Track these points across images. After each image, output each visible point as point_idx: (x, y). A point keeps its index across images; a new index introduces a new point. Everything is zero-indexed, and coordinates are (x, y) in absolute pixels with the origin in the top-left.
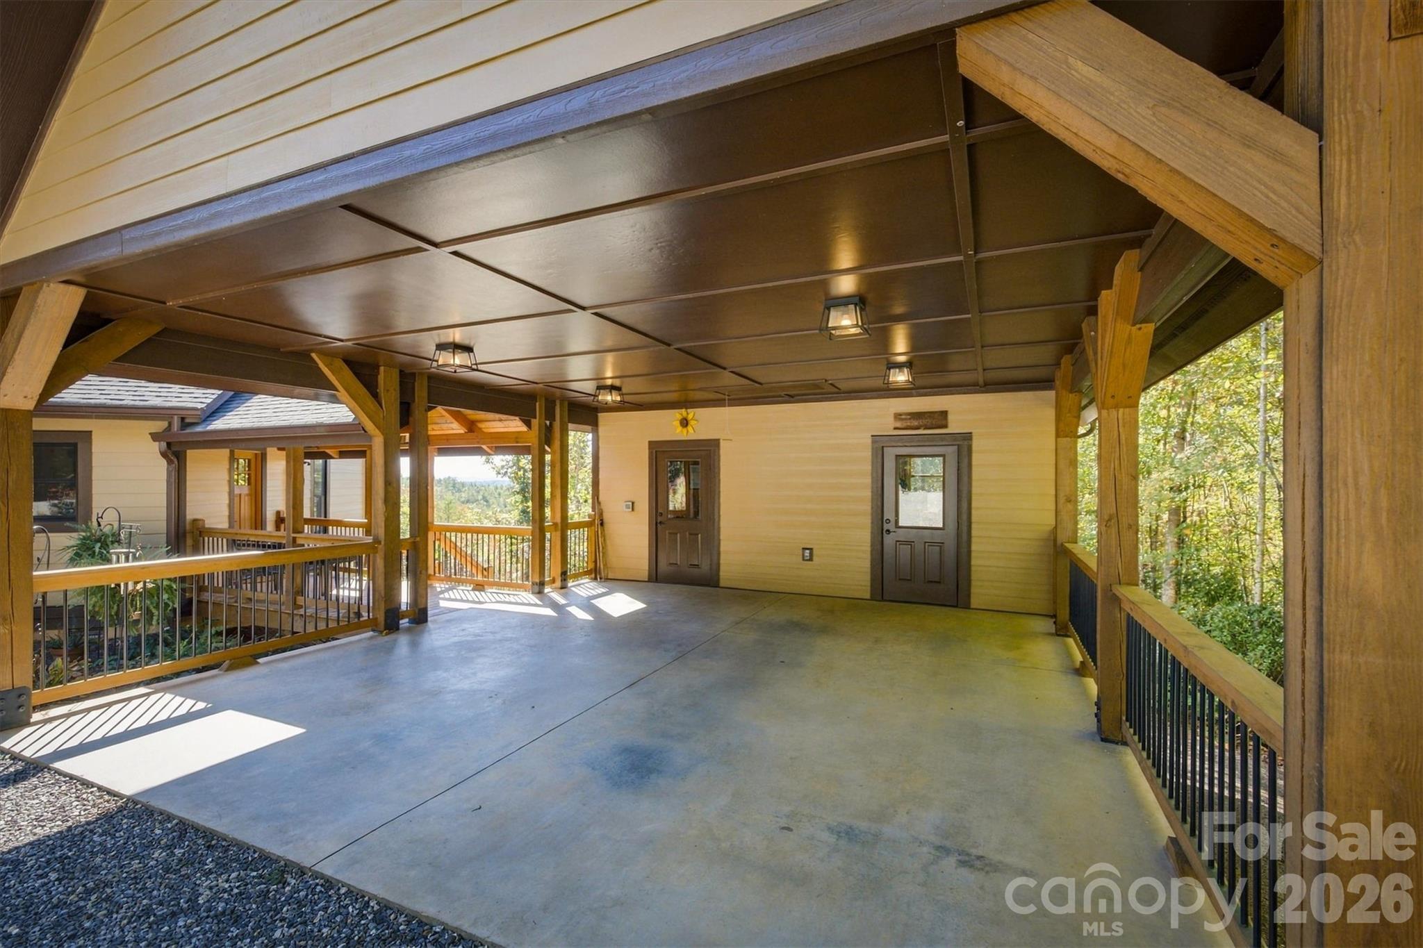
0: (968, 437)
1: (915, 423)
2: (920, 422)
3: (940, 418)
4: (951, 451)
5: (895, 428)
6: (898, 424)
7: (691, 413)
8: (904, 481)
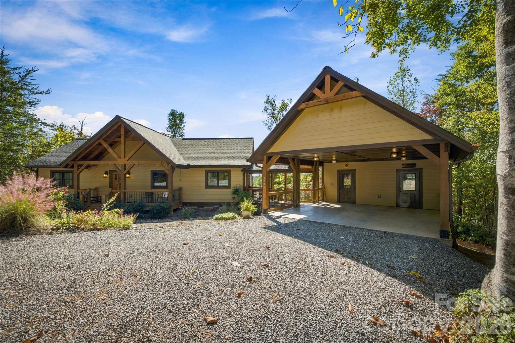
0: (421, 169)
1: (408, 166)
2: (409, 166)
3: (414, 165)
4: (417, 173)
5: (402, 167)
6: (403, 166)
7: (348, 163)
8: (405, 178)
